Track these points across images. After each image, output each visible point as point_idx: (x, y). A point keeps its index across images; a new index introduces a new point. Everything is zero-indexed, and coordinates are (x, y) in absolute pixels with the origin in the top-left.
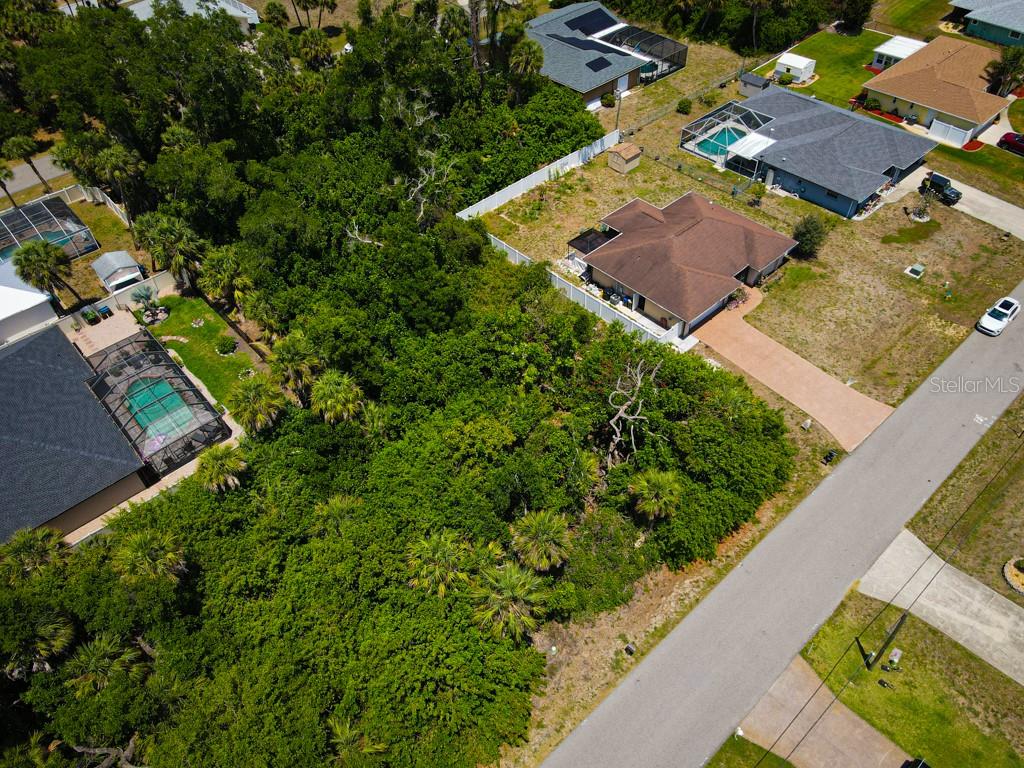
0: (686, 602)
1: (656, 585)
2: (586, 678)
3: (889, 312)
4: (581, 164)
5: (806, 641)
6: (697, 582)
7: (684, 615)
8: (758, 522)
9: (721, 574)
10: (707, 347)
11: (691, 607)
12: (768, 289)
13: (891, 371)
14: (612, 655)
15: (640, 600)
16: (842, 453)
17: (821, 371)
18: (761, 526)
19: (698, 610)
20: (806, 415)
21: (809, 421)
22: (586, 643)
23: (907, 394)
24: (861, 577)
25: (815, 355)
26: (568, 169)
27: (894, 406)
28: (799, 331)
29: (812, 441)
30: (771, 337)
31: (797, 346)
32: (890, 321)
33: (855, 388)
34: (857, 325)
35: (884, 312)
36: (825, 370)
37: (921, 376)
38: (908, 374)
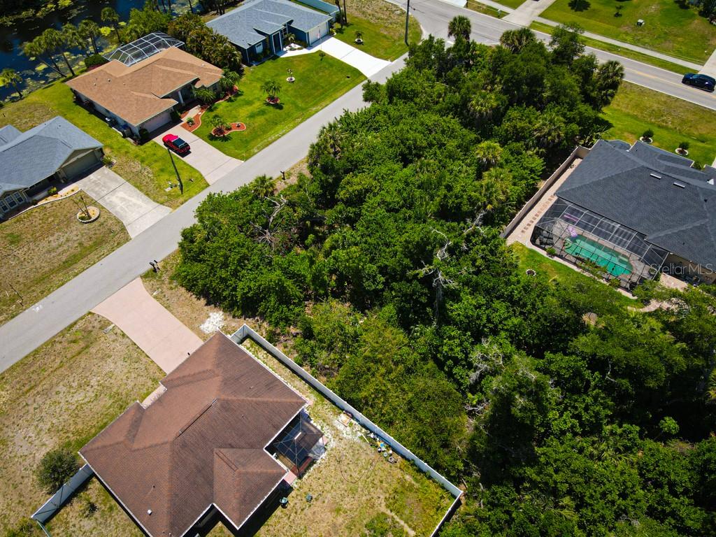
13: (72, 345)
16: (145, 276)
17: (127, 334)
20: (156, 297)
21: (154, 294)
23: (75, 323)
24: (168, 215)
25: (123, 348)
27: (90, 313)
28: (126, 371)
29: (159, 283)
30: (152, 362)
31: (135, 354)
32: (38, 398)
33: (109, 323)
34: (71, 387)
35: (37, 407)
36: (124, 335)
37: (52, 342)
38: (61, 343)
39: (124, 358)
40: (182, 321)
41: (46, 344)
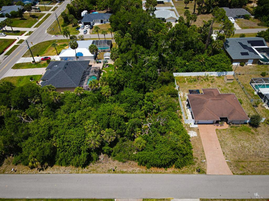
0: (134, 171)
1: (132, 164)
2: (102, 168)
3: (263, 153)
4: (217, 76)
5: (147, 198)
6: (140, 170)
7: (131, 173)
8: (166, 170)
9: (146, 173)
10: (198, 129)
11: (133, 173)
12: (231, 127)
13: (244, 166)
14: (111, 168)
15: (127, 164)
16: (204, 172)
17: (222, 153)
18: (166, 171)
19: (134, 175)
20: (205, 159)
21: (205, 161)
22: (109, 163)
23: (241, 174)
24: (175, 198)
25: (225, 149)
26: (212, 75)
27: (234, 174)
28: (228, 141)
29: (200, 165)
30: (218, 137)
31: (223, 144)
32: (261, 156)
33: (227, 162)
34: (248, 150)
35: (262, 153)
36: (224, 153)
37: (252, 173)
38: (249, 171)
39: (227, 145)
40: (201, 142)
41: (255, 174)
